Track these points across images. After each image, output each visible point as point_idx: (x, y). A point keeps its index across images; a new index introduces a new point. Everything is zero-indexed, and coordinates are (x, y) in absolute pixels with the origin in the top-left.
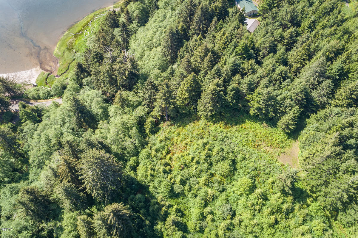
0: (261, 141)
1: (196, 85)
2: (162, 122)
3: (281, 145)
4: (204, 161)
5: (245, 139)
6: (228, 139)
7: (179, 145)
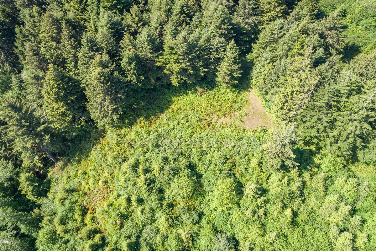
0: (208, 115)
1: (68, 83)
2: (50, 168)
3: (236, 106)
4: (148, 194)
5: (187, 124)
6: (164, 139)
7: (96, 190)
